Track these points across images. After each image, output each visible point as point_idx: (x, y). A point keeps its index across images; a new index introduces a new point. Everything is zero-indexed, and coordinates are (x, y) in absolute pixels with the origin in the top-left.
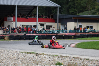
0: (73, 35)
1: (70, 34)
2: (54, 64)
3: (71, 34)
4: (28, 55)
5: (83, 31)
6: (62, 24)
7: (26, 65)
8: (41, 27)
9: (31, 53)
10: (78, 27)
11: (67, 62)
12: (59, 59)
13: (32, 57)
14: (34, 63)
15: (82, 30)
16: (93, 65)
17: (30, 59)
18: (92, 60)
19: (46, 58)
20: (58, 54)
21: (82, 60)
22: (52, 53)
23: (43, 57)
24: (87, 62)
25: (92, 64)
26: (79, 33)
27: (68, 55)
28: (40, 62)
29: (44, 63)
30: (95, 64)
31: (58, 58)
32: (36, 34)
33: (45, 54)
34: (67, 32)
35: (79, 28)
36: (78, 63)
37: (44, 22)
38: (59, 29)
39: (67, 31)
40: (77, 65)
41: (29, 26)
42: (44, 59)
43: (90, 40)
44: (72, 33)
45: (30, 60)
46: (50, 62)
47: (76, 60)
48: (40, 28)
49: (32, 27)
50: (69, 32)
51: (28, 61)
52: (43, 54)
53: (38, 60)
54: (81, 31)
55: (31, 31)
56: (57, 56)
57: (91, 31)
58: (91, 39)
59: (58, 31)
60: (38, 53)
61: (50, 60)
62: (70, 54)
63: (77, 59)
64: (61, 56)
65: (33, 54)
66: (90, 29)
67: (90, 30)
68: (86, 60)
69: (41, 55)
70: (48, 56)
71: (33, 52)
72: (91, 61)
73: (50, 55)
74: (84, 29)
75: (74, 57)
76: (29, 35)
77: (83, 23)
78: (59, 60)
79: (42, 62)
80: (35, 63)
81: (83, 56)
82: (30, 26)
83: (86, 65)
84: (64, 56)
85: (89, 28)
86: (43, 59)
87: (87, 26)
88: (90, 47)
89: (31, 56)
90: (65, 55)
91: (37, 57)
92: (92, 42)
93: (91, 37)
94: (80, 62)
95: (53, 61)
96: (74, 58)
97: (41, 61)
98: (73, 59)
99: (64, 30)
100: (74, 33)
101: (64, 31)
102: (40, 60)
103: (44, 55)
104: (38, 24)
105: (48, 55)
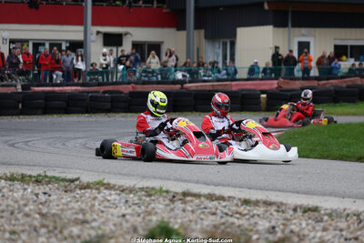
0: (263, 92)
1: (250, 85)
2: (144, 230)
3: (253, 87)
4: (25, 189)
5: (314, 72)
6: (211, 37)
7: (7, 235)
8: (105, 50)
9: (38, 181)
10: (291, 51)
11: (209, 221)
12: (172, 206)
13: (43, 198)
14: (43, 226)
15: (313, 64)
16: (334, 237)
17: (27, 209)
18: (330, 215)
19: (107, 204)
20: (175, 183)
21: (283, 212)
22: (144, 177)
23: (95, 198)
24: (304, 225)
25: (329, 232)
26: (298, 79)
27: (218, 191)
28: (77, 224)
29: (93, 228)
30: (341, 230)
31: (167, 202)
32: (83, 85)
33: (109, 184)
34: (238, 76)
35: (295, 54)
36: (260, 228)
37: (122, 25)
38: (196, 60)
39: (236, 72)
40: (255, 237)
41: (44, 45)
42: (97, 207)
43: (348, 114)
44: (262, 79)
45: (27, 215)
46: (127, 221)
47: (255, 212)
48: (99, 55)
49: (64, 48)
50: (245, 76)
51: (17, 219)
52: (100, 185)
53: (69, 212)
54: (306, 70)
55: (53, 72)
56: (167, 192)
57: (357, 69)
58: (353, 110)
59: (190, 72)
60: (77, 179)
61: (129, 211)
62: (235, 186)
63: (260, 210)
64: (185, 194)
65: (49, 183)
66: (352, 61)
67: (353, 65)
68: (305, 212)
69: (87, 186)
70: (123, 195)
71: (49, 174)
72: (326, 218)
73: (131, 190)
74: (319, 63)
75: (247, 197)
76: (44, 92)
77: (318, 30)
78: (172, 214)
79: (84, 222)
80: (51, 228)
81: (298, 192)
82: (52, 45)
83: (296, 239)
84: (197, 196)
85: (344, 58)
86: (93, 205)
87: (336, 47)
88: (345, 151)
89: (37, 195)
90: (205, 190)
91: (63, 201)
92: (356, 124)
93: (353, 102)
94: (273, 223)
95: (139, 219)
96: (246, 202)
97: (80, 216)
98: (241, 209)
99: (220, 66)
100: (272, 79)
101: (219, 72)
102: (77, 213)
103: (102, 188)
104: (92, 34)
105: (122, 191)
